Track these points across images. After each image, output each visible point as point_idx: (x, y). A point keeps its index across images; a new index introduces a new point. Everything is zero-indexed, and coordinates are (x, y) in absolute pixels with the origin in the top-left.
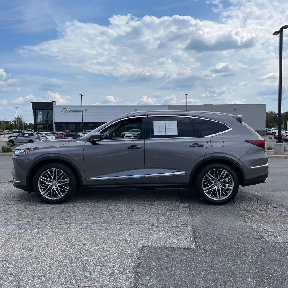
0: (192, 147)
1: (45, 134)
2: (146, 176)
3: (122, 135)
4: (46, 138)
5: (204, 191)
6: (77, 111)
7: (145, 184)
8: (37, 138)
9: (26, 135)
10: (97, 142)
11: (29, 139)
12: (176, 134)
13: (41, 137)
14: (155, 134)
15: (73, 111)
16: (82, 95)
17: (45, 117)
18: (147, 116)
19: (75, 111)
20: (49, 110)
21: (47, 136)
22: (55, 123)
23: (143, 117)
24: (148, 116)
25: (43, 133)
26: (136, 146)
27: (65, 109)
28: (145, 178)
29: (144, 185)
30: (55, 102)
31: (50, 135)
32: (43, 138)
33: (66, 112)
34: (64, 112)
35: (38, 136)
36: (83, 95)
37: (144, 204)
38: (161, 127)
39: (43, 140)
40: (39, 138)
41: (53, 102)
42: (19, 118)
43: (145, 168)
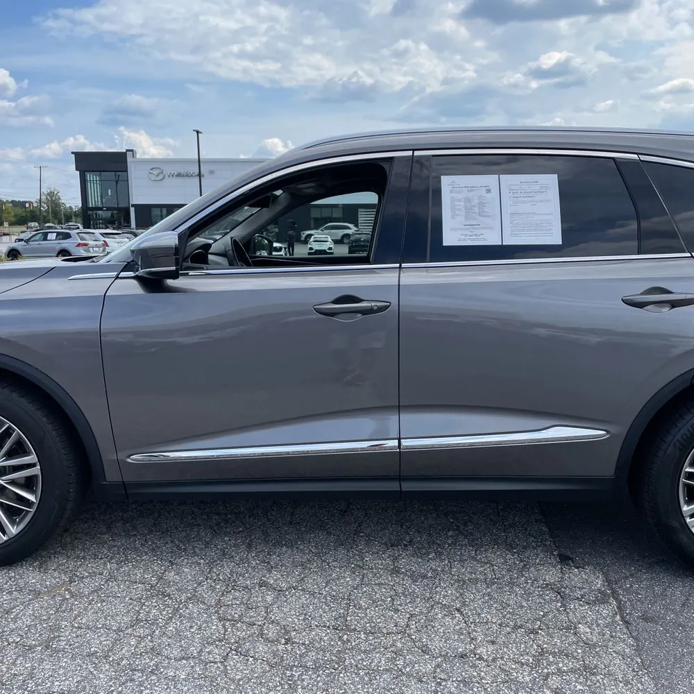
0: (641, 305)
1: (102, 234)
2: (407, 447)
3: (303, 238)
4: (106, 244)
5: (688, 520)
6: (188, 175)
7: (400, 479)
8: (79, 245)
9: (52, 236)
10: (170, 282)
11: (58, 248)
12: (556, 239)
13: (91, 243)
14: (450, 238)
15: (179, 175)
16: (198, 132)
17: (109, 191)
18: (410, 153)
19: (183, 176)
20: (118, 173)
21: (107, 240)
22: (133, 206)
23: (391, 159)
24: (416, 153)
25: (97, 232)
26: (359, 300)
27: (157, 168)
28: (401, 456)
29: (393, 486)
30: (132, 151)
31: (115, 236)
32: (97, 246)
33: (161, 177)
34: (153, 178)
35: (81, 240)
36: (201, 133)
37: (396, 571)
38: (482, 205)
39: (97, 249)
40: (86, 245)
41: (127, 150)
42: (51, 194)
43: (399, 408)
